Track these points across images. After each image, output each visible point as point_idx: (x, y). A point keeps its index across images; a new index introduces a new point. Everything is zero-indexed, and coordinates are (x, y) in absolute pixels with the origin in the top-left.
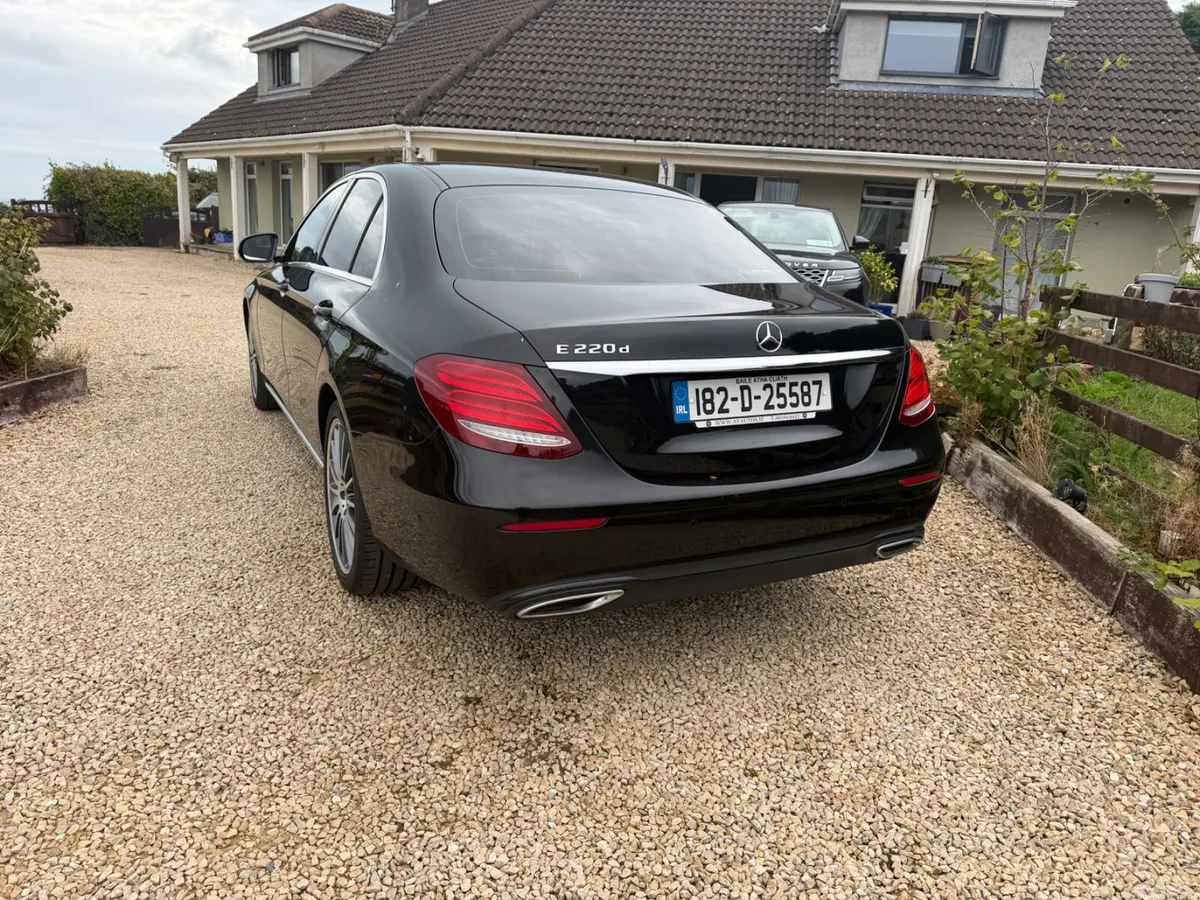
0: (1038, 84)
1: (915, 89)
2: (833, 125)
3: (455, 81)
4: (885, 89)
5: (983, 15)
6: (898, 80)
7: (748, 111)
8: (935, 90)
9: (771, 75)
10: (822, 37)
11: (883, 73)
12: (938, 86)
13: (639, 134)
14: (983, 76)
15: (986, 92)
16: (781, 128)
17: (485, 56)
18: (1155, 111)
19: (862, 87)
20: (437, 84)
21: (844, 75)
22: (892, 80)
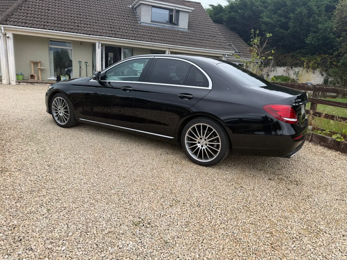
0: (187, 28)
1: (160, 26)
2: (144, 35)
3: (16, 10)
4: (153, 26)
5: (175, 9)
6: (156, 23)
7: (119, 29)
8: (164, 27)
9: (122, 19)
10: (131, 9)
11: (152, 21)
12: (165, 26)
13: (90, 33)
14: (175, 24)
15: (176, 29)
16: (130, 35)
17: (23, 2)
18: (211, 36)
19: (147, 25)
20: (9, 10)
21: (142, 21)
22: (154, 23)
